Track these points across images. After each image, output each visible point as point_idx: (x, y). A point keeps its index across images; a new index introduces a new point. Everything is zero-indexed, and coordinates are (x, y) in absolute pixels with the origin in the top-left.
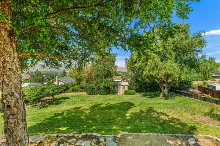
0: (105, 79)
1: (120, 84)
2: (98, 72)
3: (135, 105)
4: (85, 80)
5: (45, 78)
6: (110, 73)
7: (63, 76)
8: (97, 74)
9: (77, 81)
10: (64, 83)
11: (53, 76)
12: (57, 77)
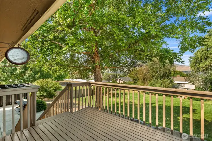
0: (160, 80)
1: (182, 87)
2: (153, 73)
3: (196, 112)
4: (140, 80)
5: (111, 78)
6: (167, 74)
7: (124, 76)
8: (152, 75)
9: (134, 81)
10: (124, 82)
11: (117, 76)
12: (119, 77)
